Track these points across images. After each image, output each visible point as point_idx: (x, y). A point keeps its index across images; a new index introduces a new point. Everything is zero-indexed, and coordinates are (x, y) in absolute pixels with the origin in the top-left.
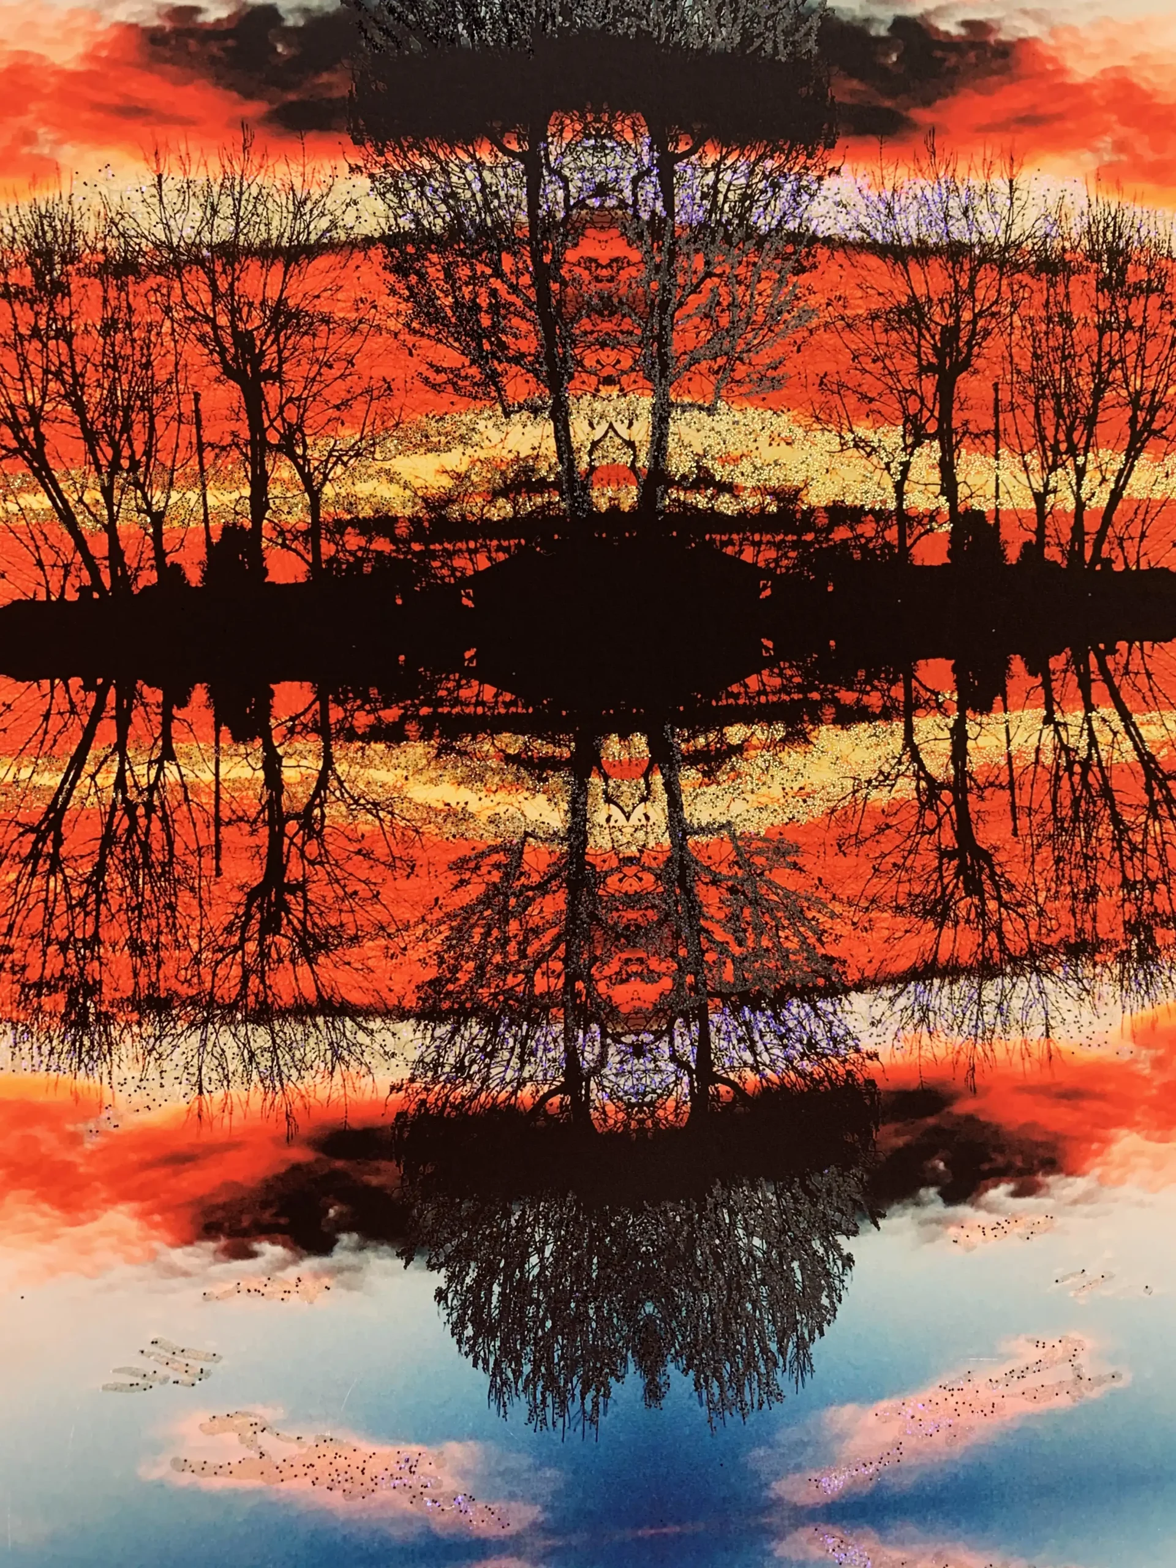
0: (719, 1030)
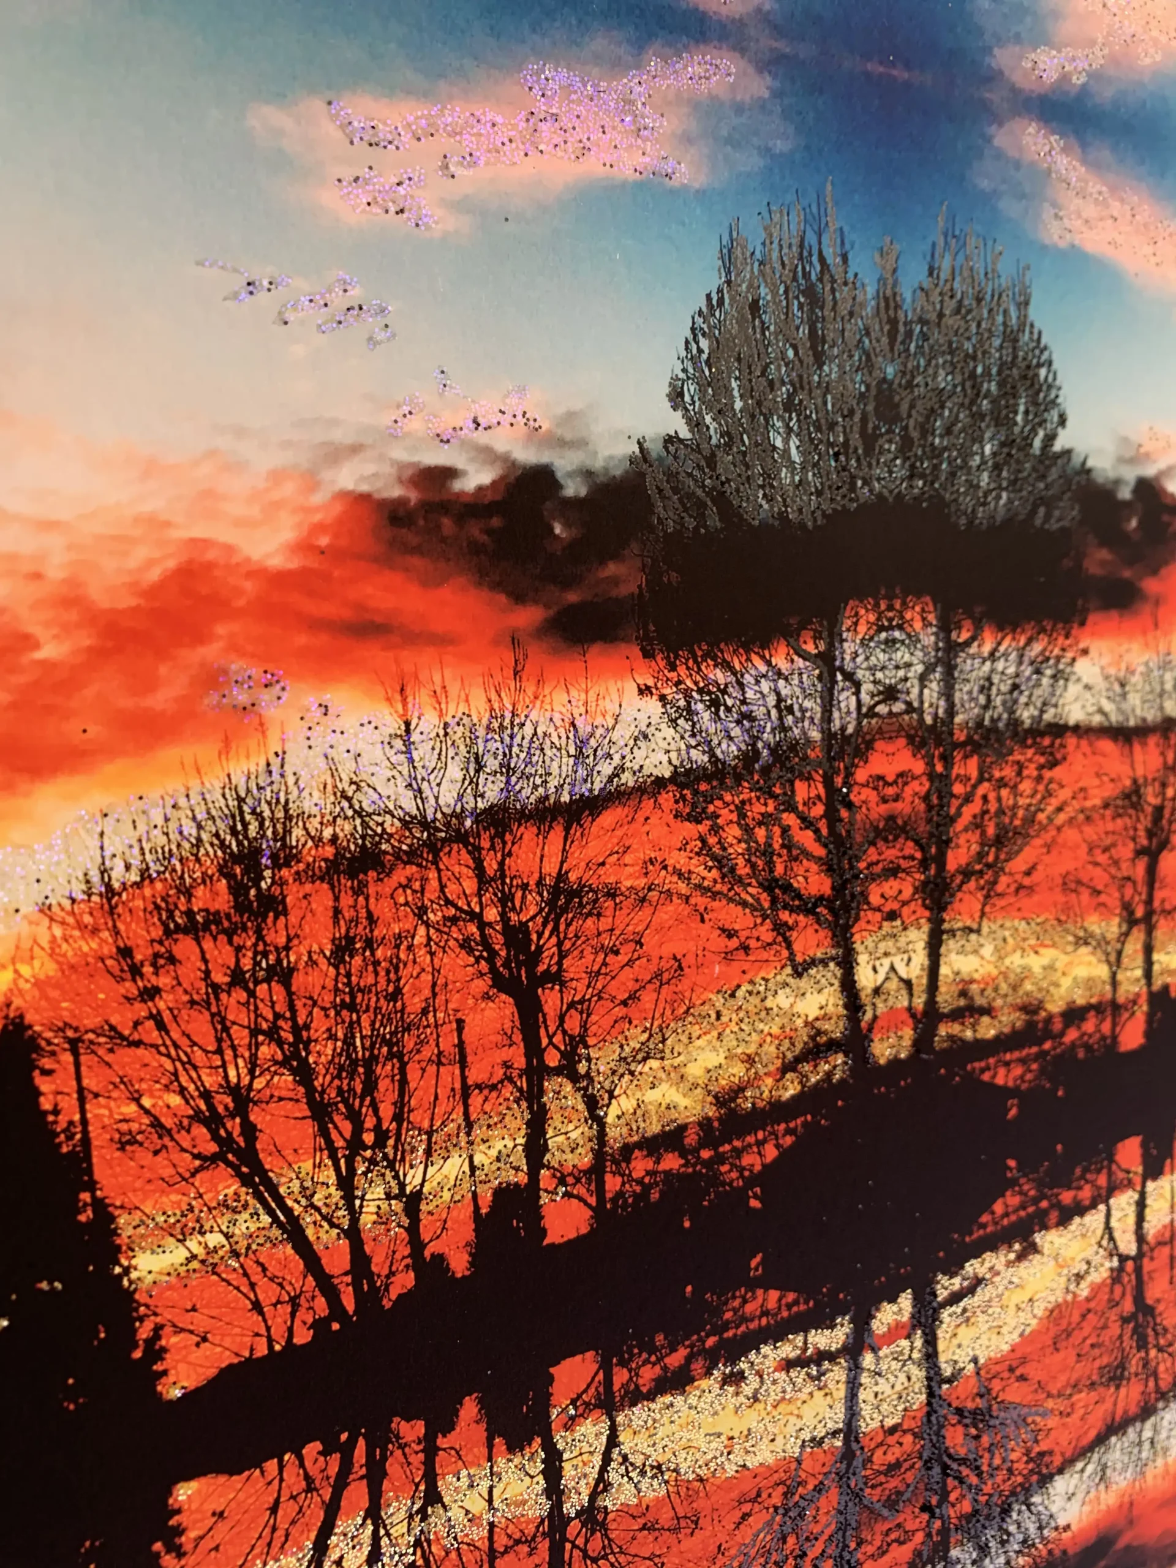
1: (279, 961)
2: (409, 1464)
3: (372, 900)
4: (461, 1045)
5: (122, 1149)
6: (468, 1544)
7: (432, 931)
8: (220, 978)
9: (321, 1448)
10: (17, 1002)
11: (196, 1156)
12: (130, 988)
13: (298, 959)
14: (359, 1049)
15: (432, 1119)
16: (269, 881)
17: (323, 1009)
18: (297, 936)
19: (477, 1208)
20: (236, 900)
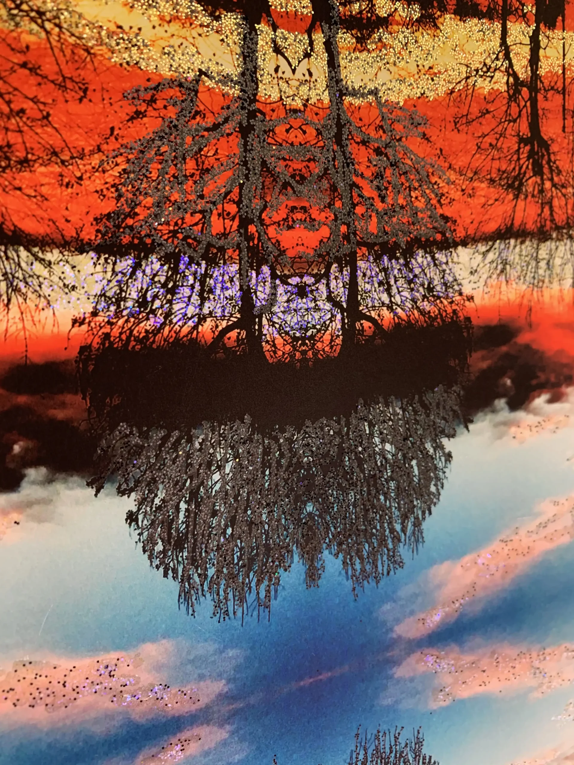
0: (364, 275)
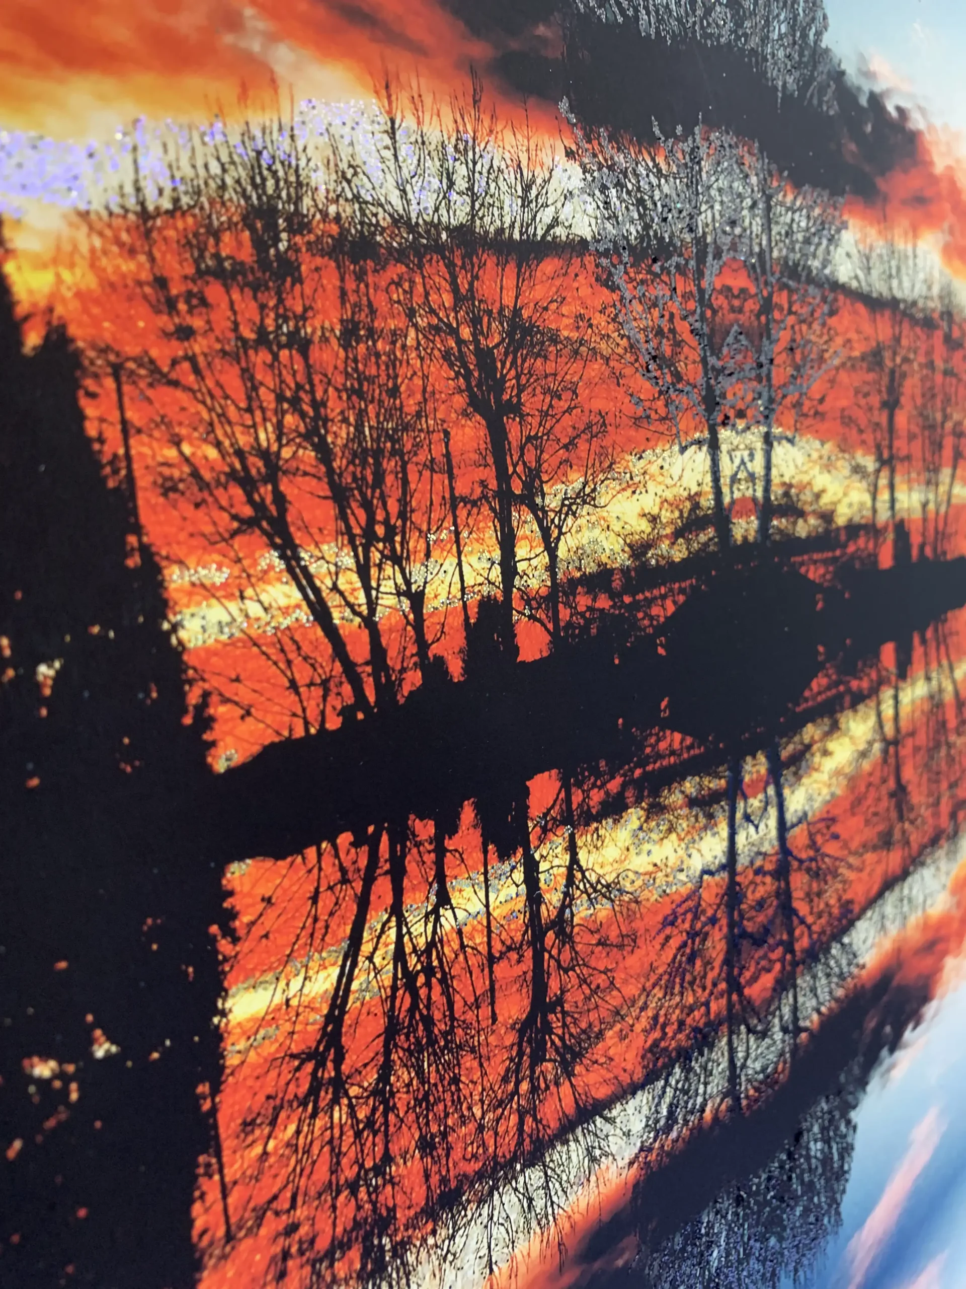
1: (297, 329)
2: (424, 863)
3: (371, 291)
4: (448, 455)
5: (165, 494)
6: (473, 948)
7: (421, 336)
8: (249, 335)
9: (352, 839)
10: (59, 310)
11: (234, 517)
12: (165, 322)
13: (314, 331)
14: (368, 439)
15: (429, 524)
16: (286, 244)
17: (336, 389)
18: (311, 308)
19: (467, 618)
20: (258, 255)
